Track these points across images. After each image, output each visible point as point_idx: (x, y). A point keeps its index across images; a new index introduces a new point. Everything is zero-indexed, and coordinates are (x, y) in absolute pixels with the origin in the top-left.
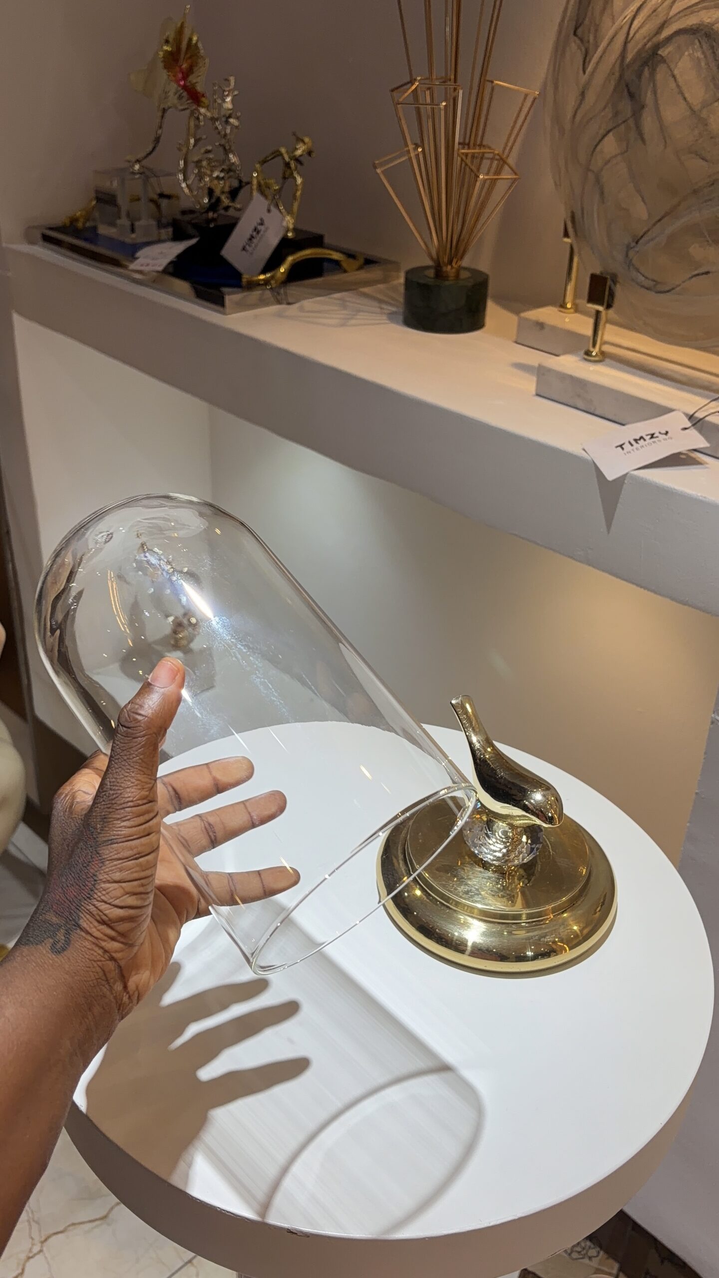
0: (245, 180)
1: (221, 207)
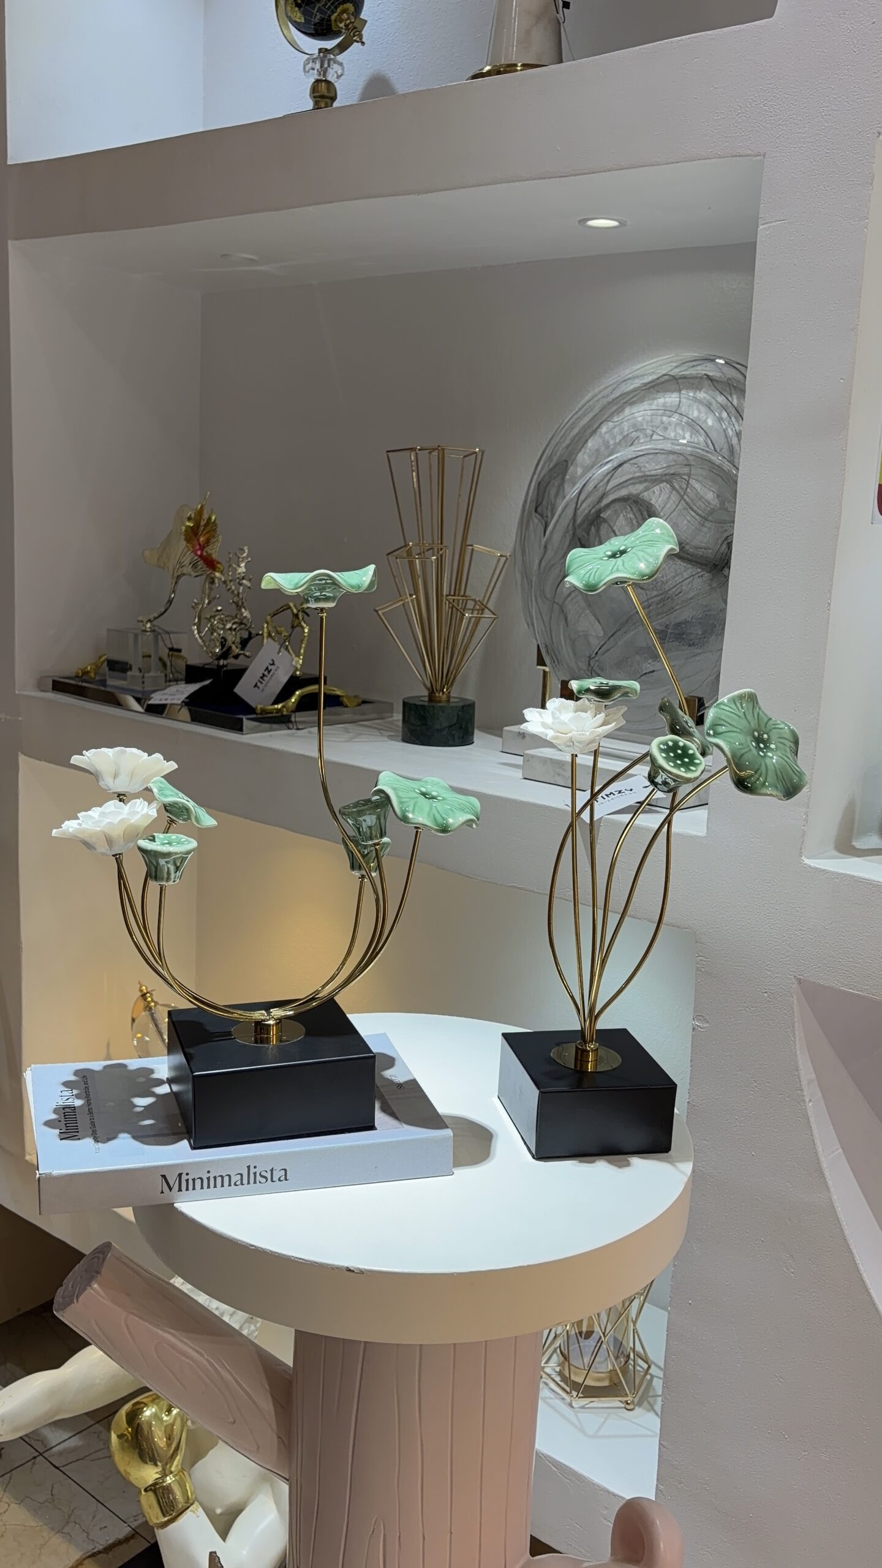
0: (255, 632)
1: (231, 655)
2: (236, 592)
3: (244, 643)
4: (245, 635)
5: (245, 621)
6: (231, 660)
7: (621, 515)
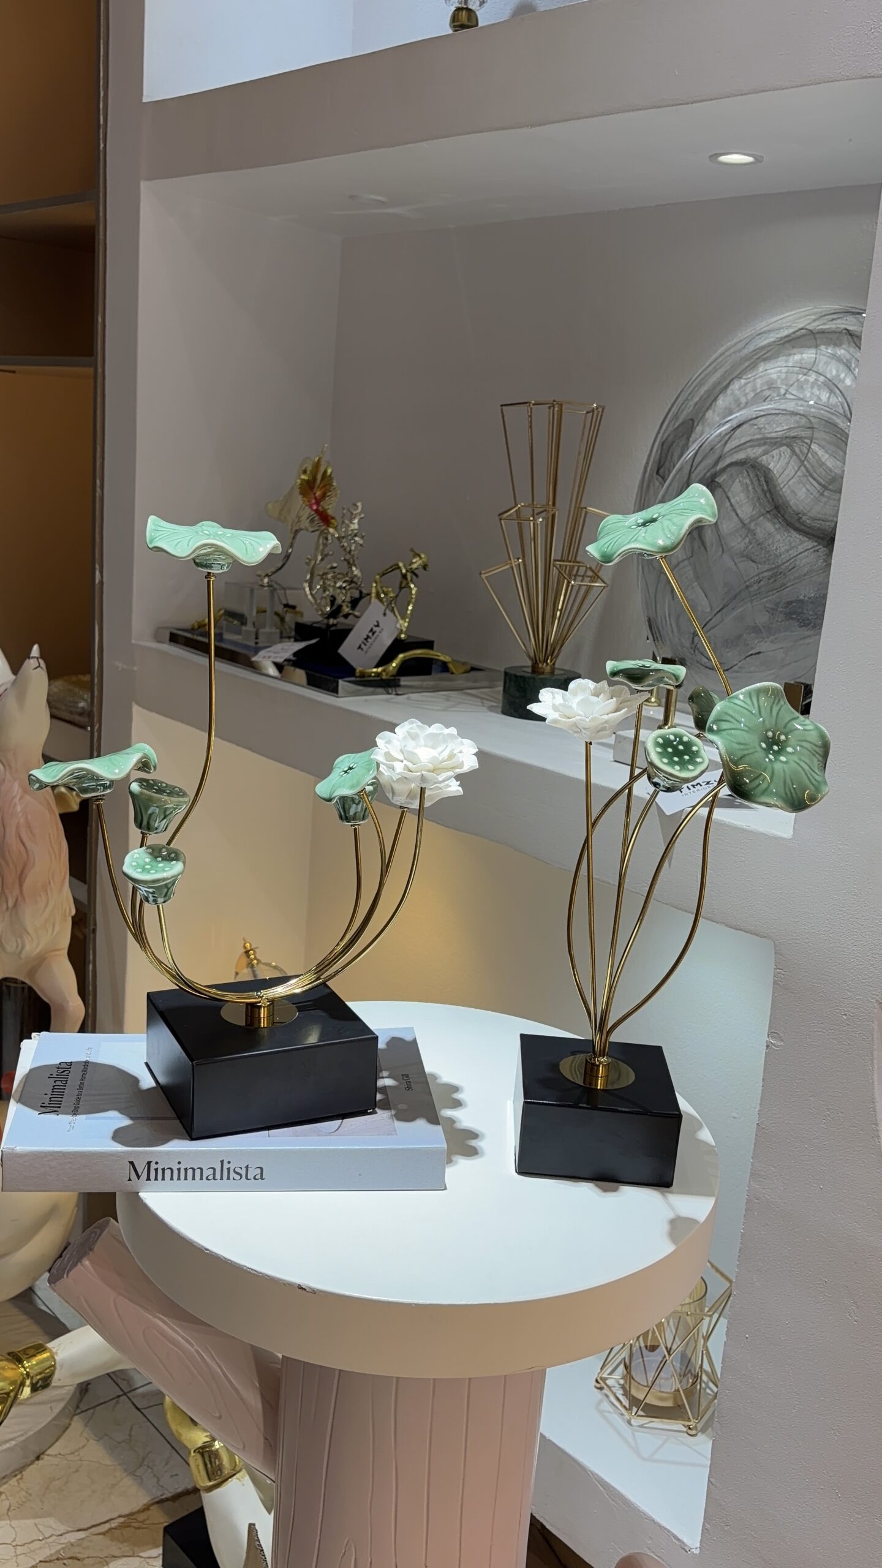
0: (365, 591)
1: (341, 614)
2: (348, 549)
3: (354, 603)
4: (356, 595)
5: (355, 579)
6: (341, 620)
7: (737, 480)
